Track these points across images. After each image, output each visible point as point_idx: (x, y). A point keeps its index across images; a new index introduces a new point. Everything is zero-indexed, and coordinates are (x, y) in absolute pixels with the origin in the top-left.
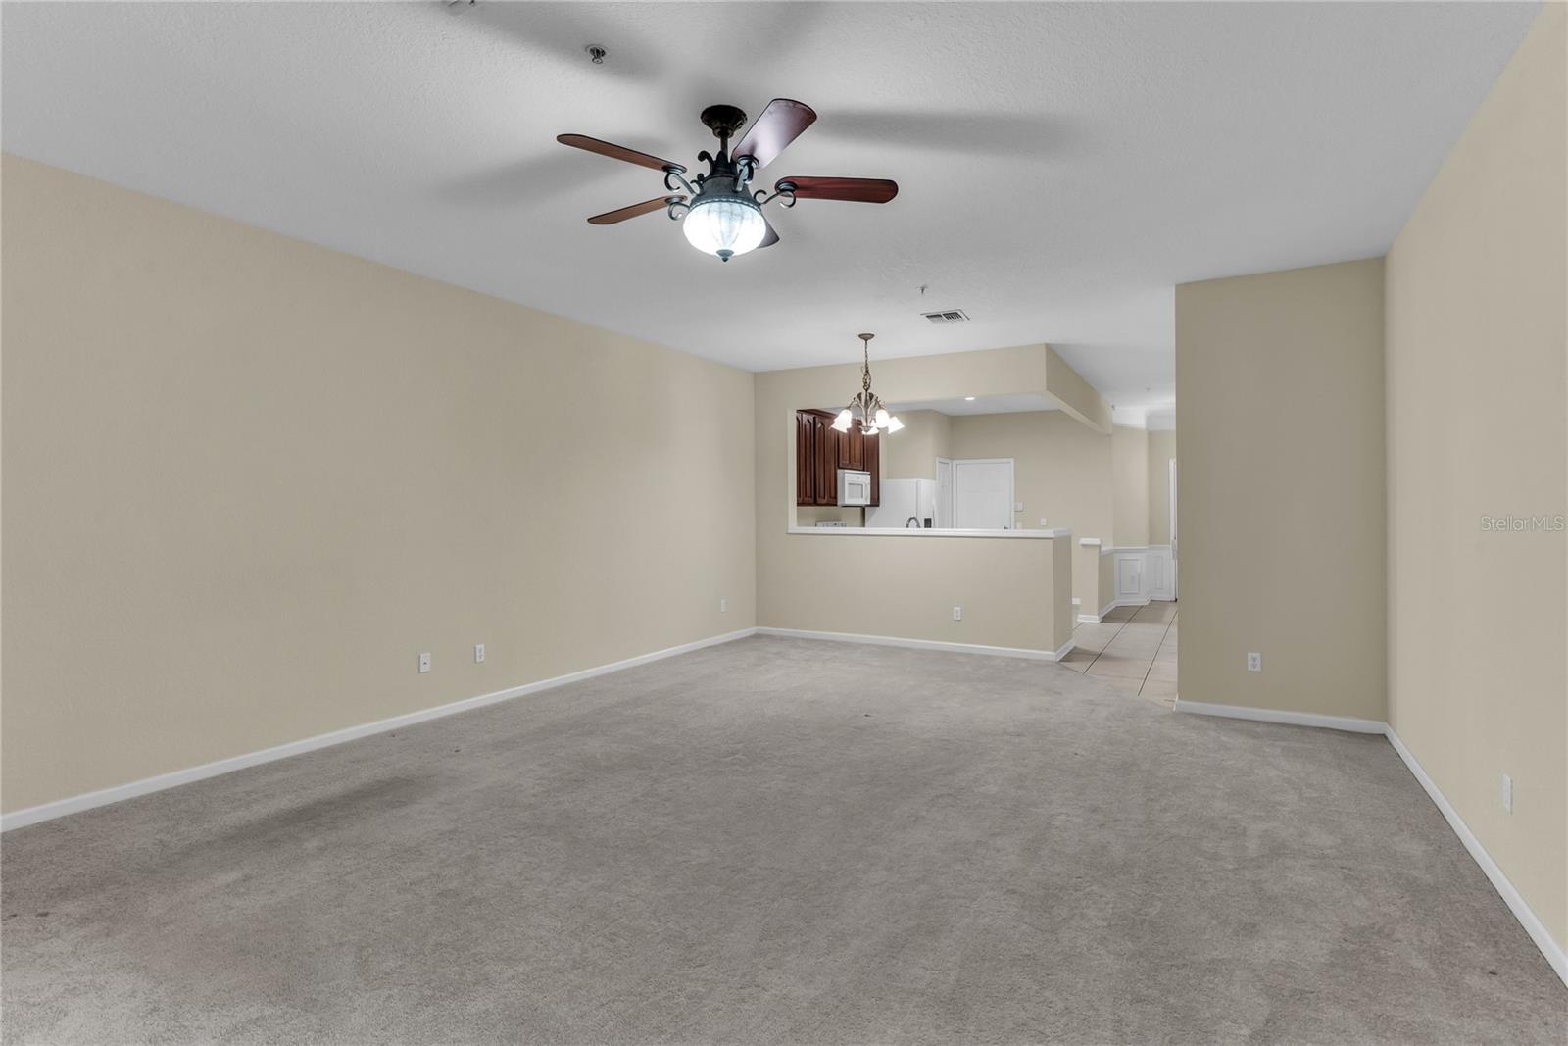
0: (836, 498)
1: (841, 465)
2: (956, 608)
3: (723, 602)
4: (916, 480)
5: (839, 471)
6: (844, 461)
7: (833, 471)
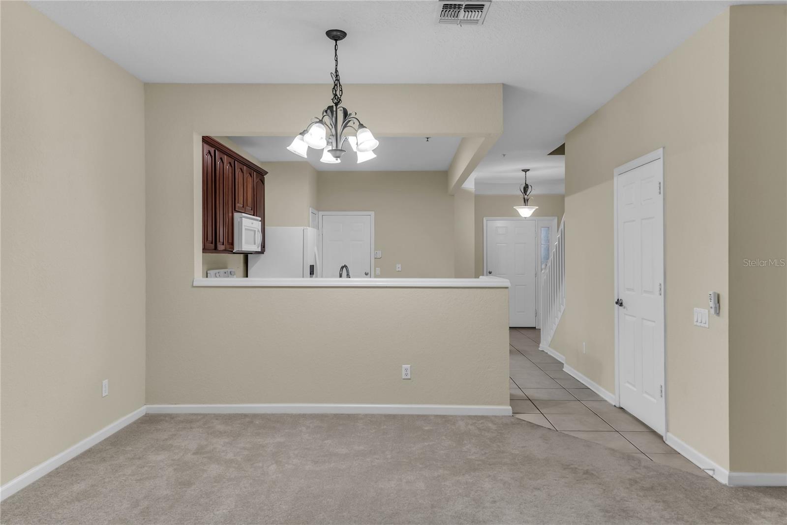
0: (232, 244)
1: (237, 210)
2: (404, 366)
3: (105, 382)
4: (302, 228)
5: (236, 215)
6: (239, 205)
7: (230, 214)
